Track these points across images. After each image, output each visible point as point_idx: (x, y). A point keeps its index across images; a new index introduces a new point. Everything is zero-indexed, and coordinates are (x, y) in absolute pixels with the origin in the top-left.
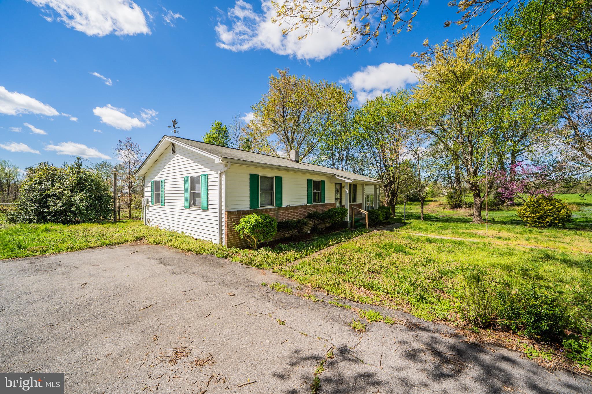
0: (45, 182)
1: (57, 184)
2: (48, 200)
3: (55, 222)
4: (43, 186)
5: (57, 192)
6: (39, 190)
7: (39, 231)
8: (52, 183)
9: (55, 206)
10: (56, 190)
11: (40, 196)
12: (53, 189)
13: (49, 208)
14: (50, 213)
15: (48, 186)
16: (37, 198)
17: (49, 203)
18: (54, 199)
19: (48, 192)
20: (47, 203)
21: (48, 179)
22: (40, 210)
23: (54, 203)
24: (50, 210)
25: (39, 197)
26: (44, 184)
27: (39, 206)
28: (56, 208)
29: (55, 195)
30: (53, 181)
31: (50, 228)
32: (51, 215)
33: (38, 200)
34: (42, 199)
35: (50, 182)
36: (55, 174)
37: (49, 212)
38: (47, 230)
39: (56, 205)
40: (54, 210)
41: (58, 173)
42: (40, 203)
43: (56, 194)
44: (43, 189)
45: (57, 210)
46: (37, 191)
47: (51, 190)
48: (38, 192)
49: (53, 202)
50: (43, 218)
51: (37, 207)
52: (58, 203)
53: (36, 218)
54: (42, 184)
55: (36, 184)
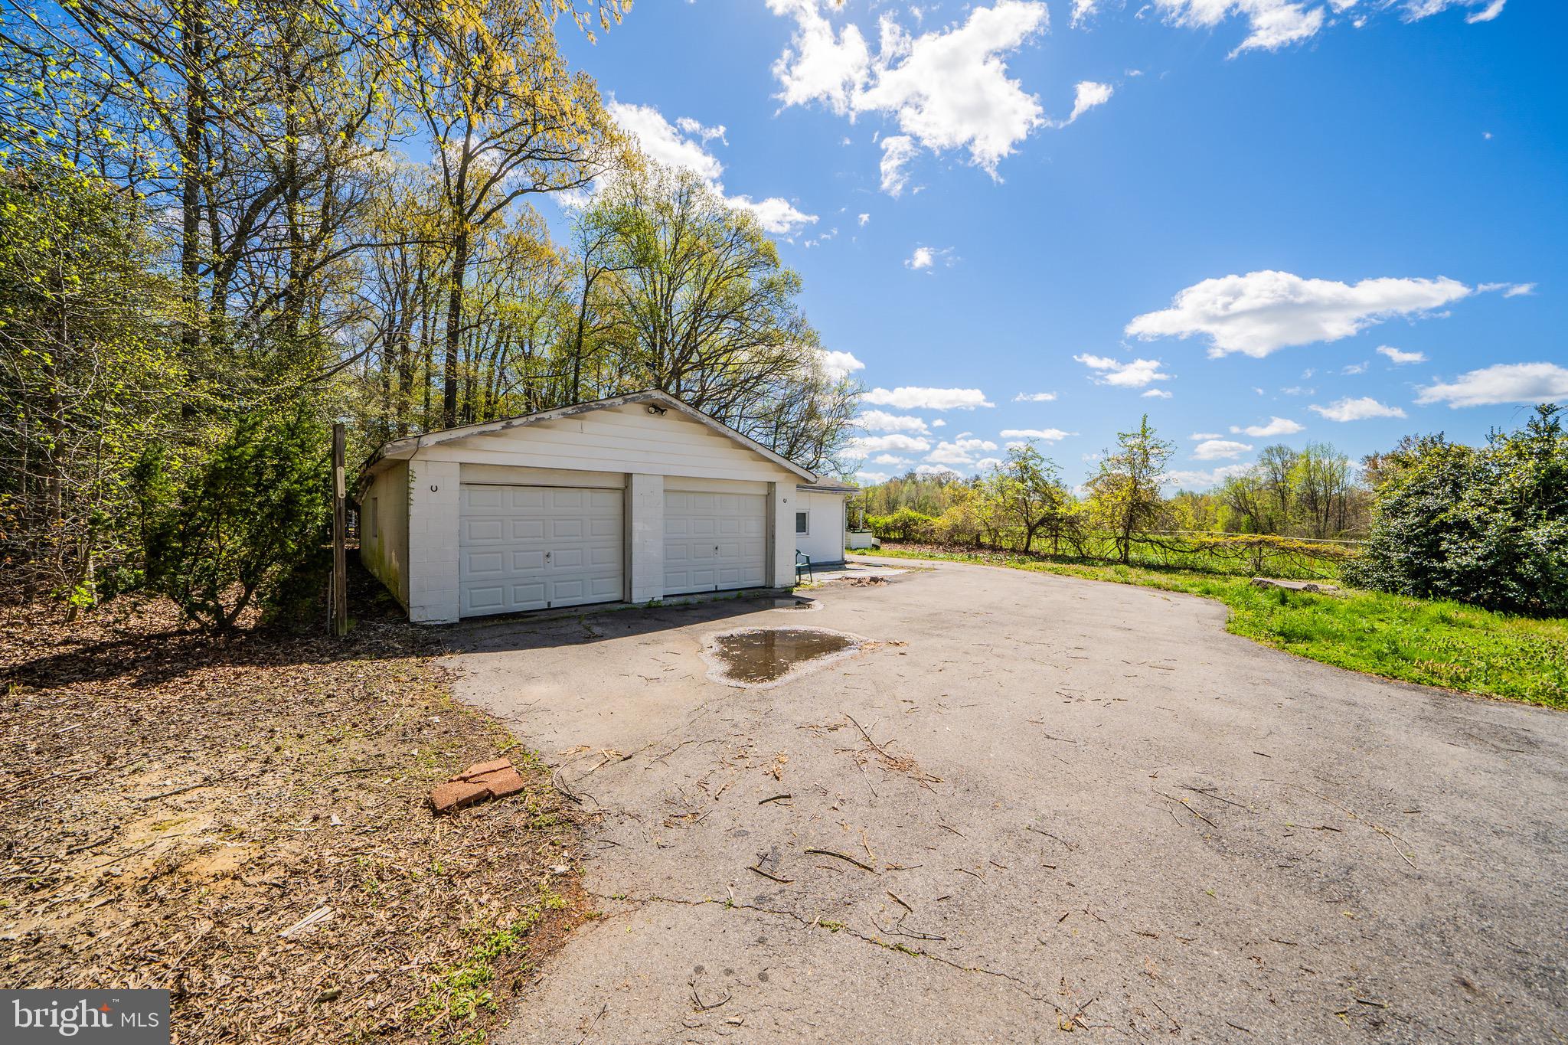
0: (1436, 488)
1: (1470, 493)
2: (1444, 539)
3: (1463, 602)
4: (1428, 501)
5: (1471, 515)
6: (1420, 511)
7: (1424, 619)
8: (1453, 491)
9: (1463, 556)
10: (1466, 510)
11: (1421, 526)
12: (1458, 509)
13: (1446, 559)
14: (1446, 573)
15: (1442, 499)
16: (1413, 530)
17: (1444, 545)
18: (1461, 535)
19: (1442, 516)
20: (1439, 546)
21: (1444, 481)
22: (1421, 563)
23: (1460, 547)
24: (1448, 565)
25: (1418, 527)
26: (1432, 494)
27: (1419, 553)
28: (1464, 561)
29: (1463, 526)
30: (1457, 486)
31: (1452, 614)
32: (1450, 580)
33: (1417, 537)
34: (1426, 535)
35: (1448, 489)
36: (1461, 467)
37: (1443, 569)
38: (1445, 620)
39: (1466, 554)
40: (1459, 566)
41: (1471, 461)
42: (1421, 546)
43: (1466, 522)
44: (1428, 508)
45: (1468, 566)
46: (1412, 514)
47: (1452, 511)
48: (1417, 516)
49: (1455, 543)
50: (1429, 584)
51: (1413, 553)
52: (1473, 548)
53: (1410, 582)
54: (1427, 493)
55: (1409, 496)
